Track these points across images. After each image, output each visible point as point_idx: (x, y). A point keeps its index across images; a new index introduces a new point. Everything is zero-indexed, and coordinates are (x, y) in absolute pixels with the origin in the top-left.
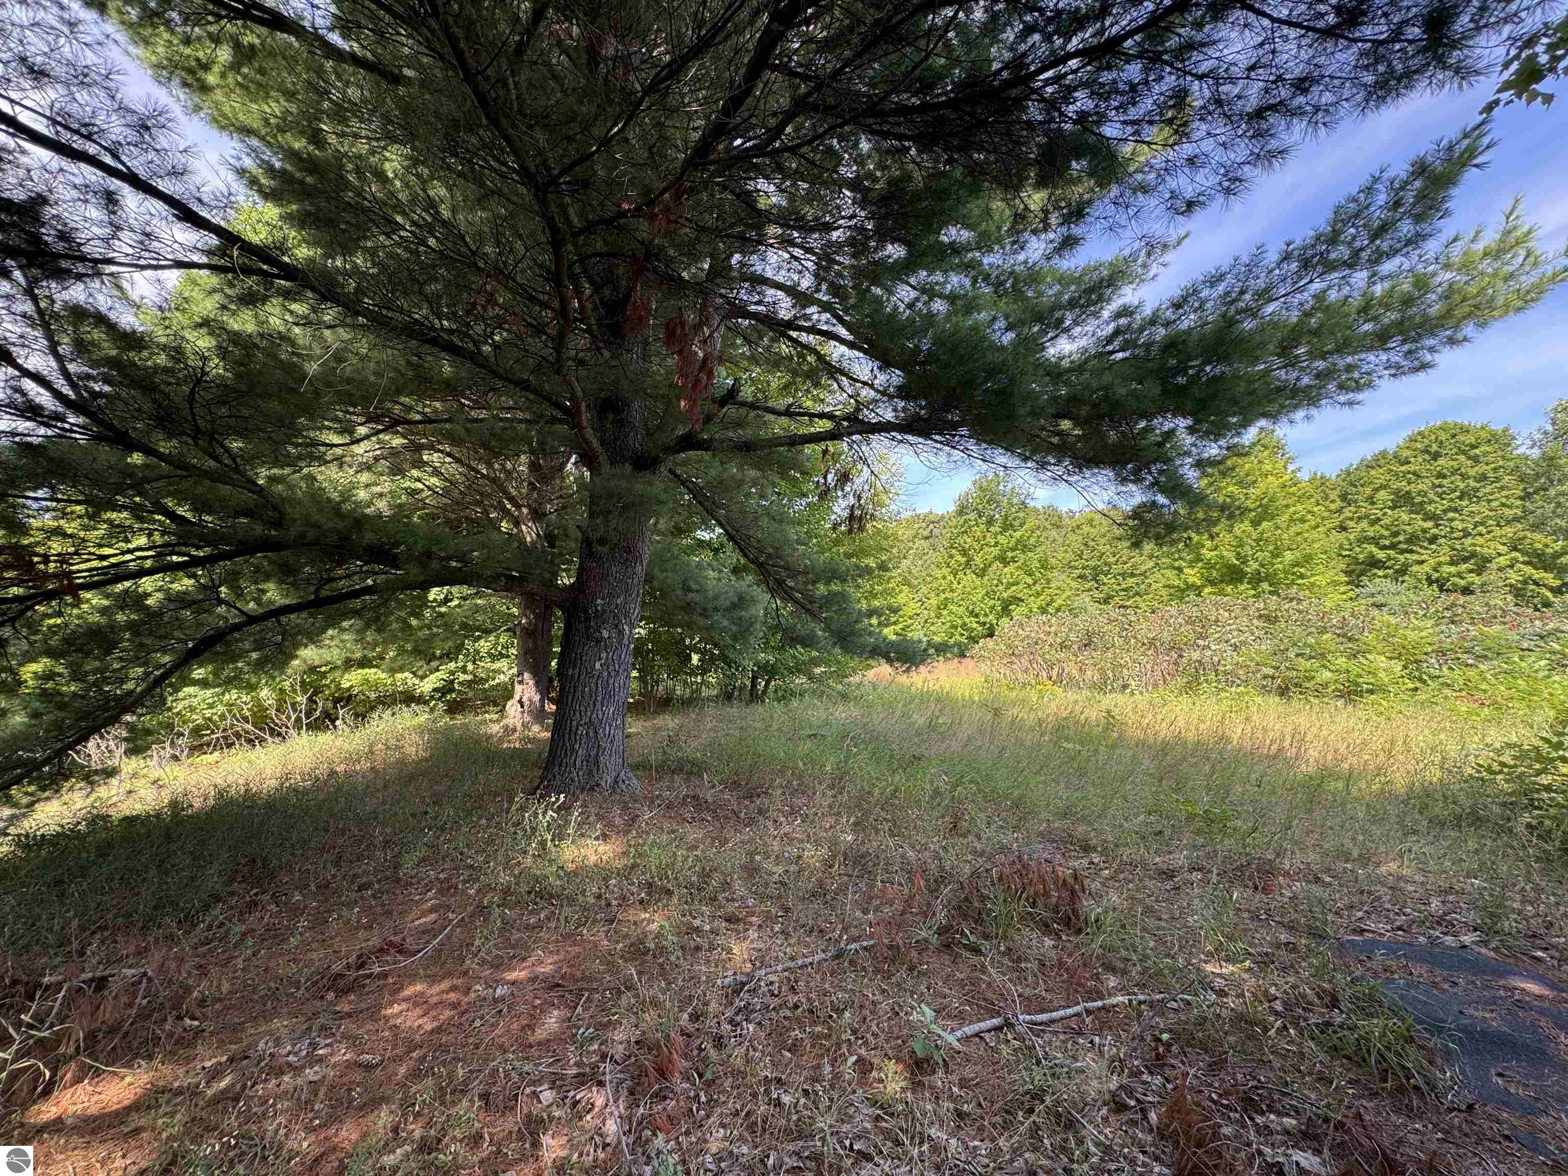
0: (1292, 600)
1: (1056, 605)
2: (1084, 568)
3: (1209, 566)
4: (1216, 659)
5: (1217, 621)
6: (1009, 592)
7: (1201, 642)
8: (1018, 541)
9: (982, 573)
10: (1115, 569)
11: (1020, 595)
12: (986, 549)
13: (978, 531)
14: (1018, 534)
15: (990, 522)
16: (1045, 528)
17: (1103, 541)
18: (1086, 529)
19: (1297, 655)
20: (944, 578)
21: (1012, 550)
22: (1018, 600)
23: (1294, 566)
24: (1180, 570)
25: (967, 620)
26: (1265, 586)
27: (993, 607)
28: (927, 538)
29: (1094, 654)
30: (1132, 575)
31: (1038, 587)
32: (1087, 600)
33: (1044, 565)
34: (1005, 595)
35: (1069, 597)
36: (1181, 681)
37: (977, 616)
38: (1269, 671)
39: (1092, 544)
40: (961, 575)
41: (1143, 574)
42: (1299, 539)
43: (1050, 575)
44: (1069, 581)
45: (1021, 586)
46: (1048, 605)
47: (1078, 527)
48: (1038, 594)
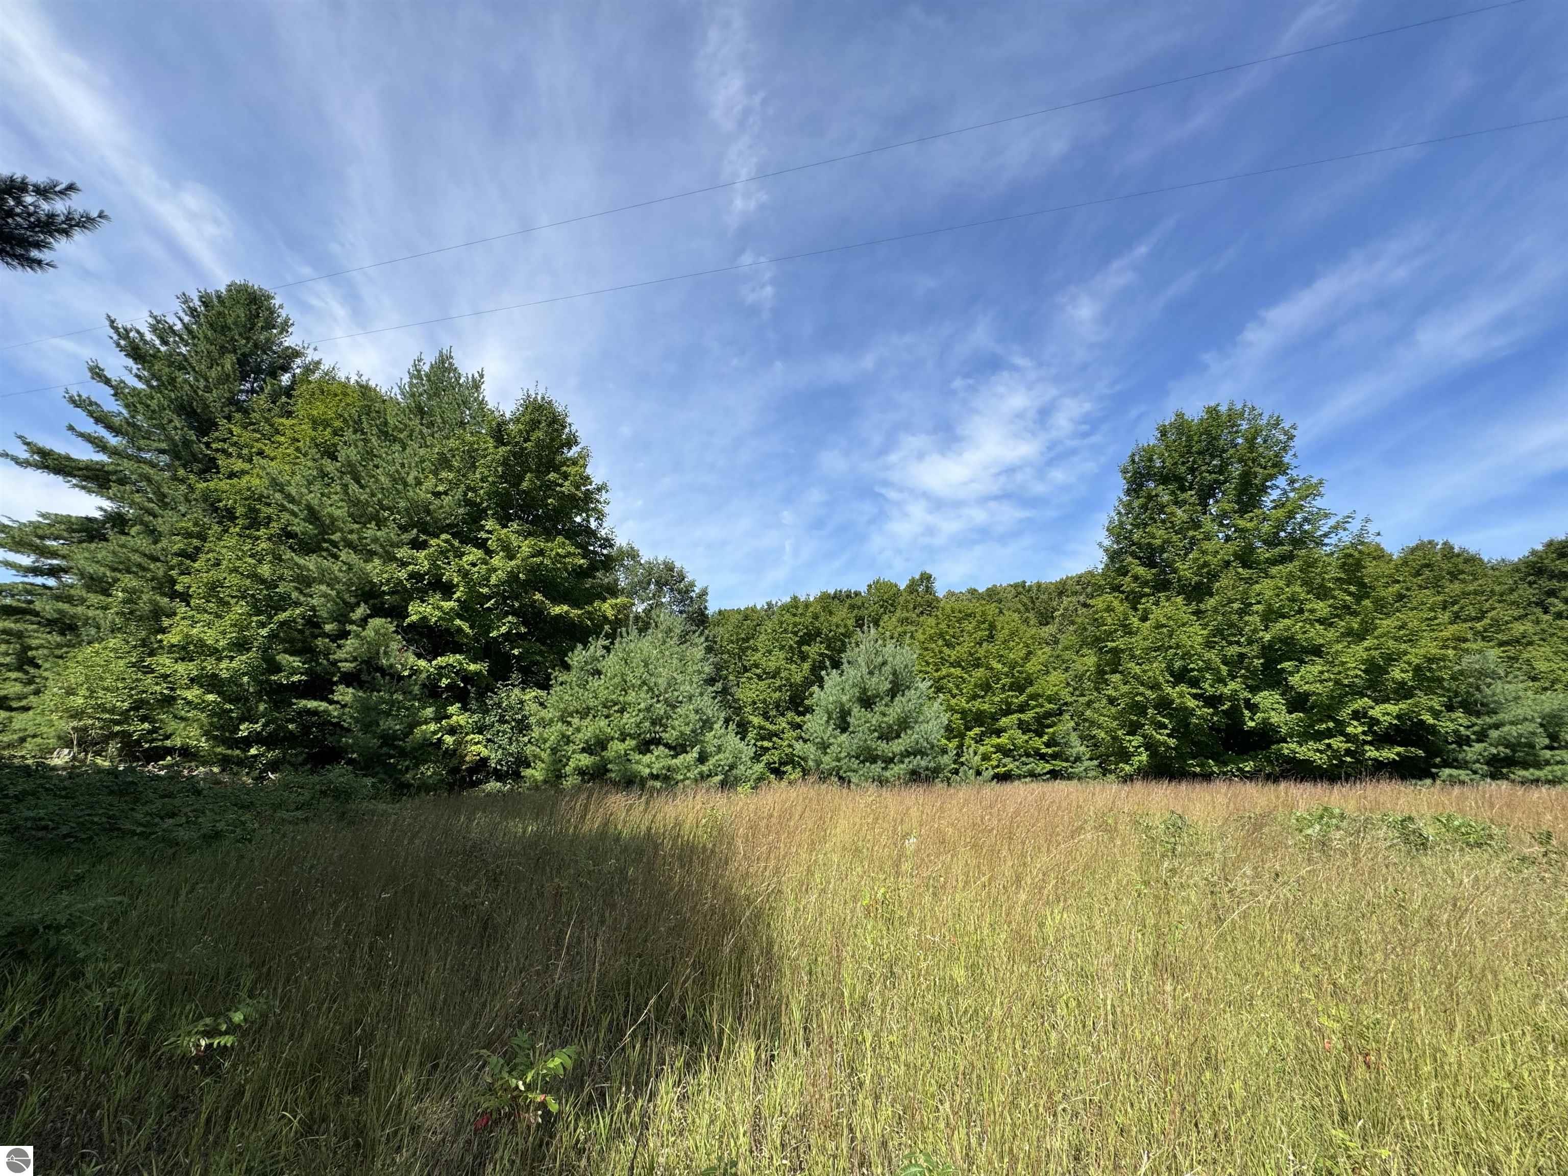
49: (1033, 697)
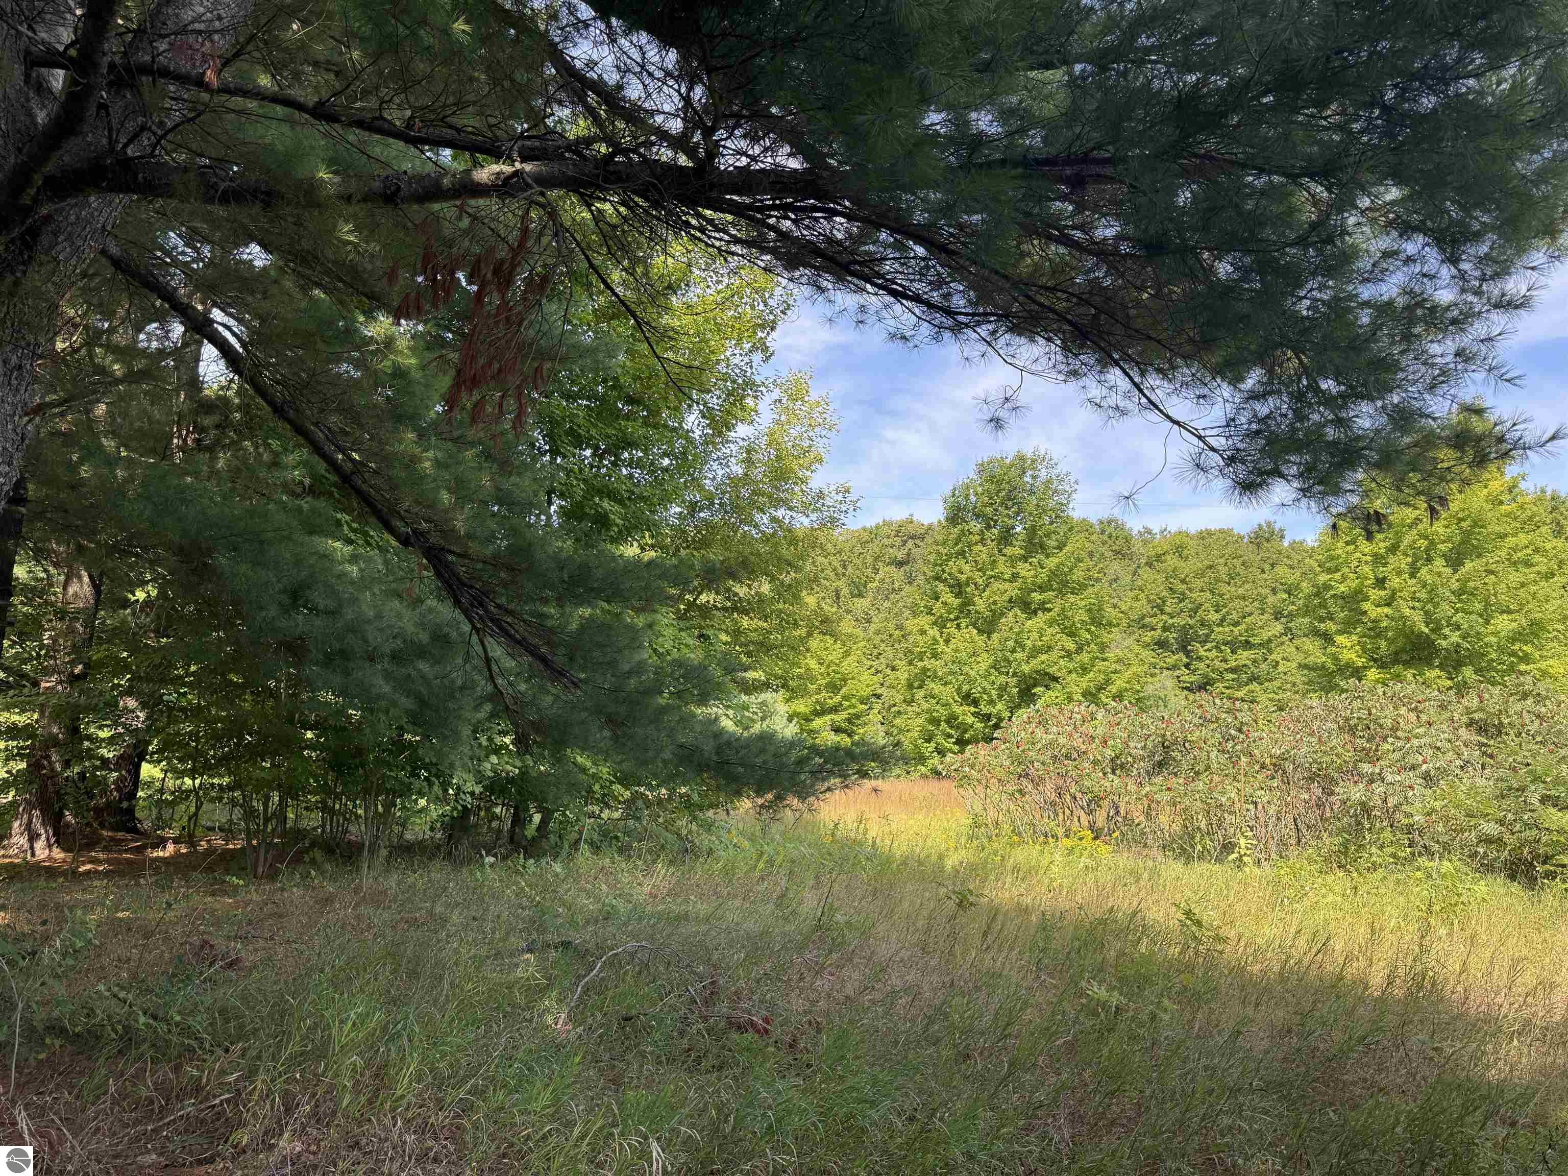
0: (1525, 696)
1: (1113, 689)
2: (1165, 629)
3: (1376, 632)
4: (1391, 802)
5: (1395, 729)
6: (1034, 663)
7: (1366, 768)
8: (1053, 573)
9: (988, 627)
10: (1221, 633)
11: (1052, 670)
12: (996, 585)
13: (982, 553)
14: (1052, 562)
15: (1006, 538)
16: (1103, 557)
17: (1198, 583)
18: (1172, 561)
19: (1544, 800)
20: (923, 632)
21: (1042, 589)
22: (1049, 679)
23: (1513, 640)
24: (1327, 638)
25: (958, 710)
26: (1468, 672)
27: (1003, 689)
28: (900, 564)
29: (1174, 782)
30: (1247, 645)
31: (1085, 657)
32: (1170, 683)
33: (1096, 619)
34: (1026, 668)
35: (1137, 676)
36: (1331, 843)
37: (975, 703)
38: (1491, 828)
39: (1182, 587)
40: (951, 628)
41: (1266, 644)
42: (1522, 593)
43: (1106, 637)
44: (1137, 649)
45: (1055, 654)
46: (1100, 689)
47: (1159, 557)
48: (1085, 670)
49: (846, 698)
